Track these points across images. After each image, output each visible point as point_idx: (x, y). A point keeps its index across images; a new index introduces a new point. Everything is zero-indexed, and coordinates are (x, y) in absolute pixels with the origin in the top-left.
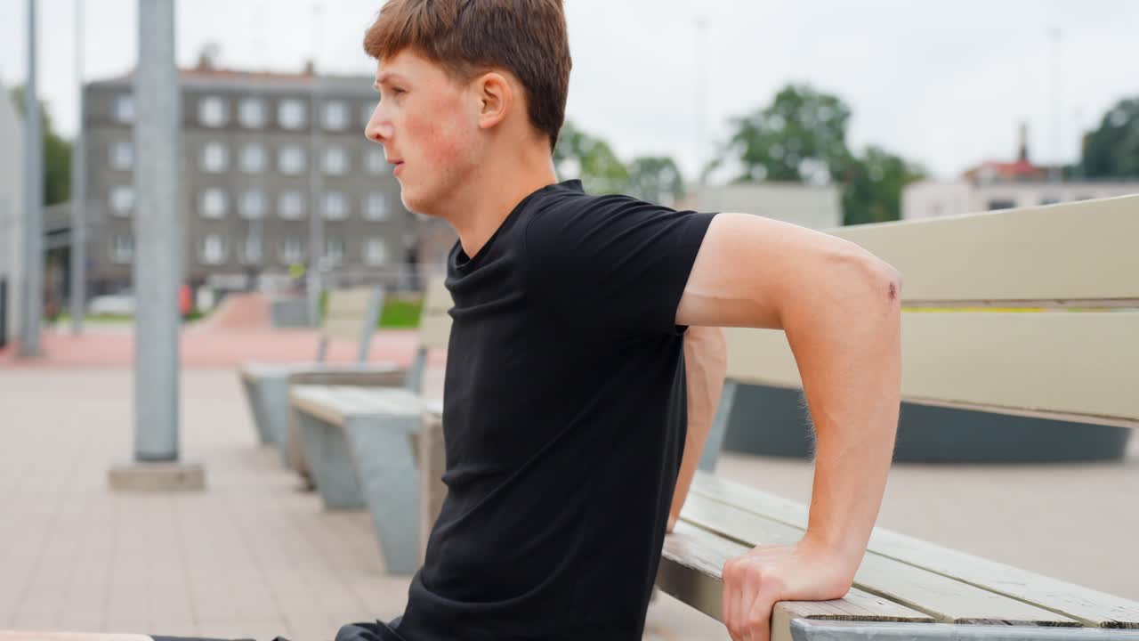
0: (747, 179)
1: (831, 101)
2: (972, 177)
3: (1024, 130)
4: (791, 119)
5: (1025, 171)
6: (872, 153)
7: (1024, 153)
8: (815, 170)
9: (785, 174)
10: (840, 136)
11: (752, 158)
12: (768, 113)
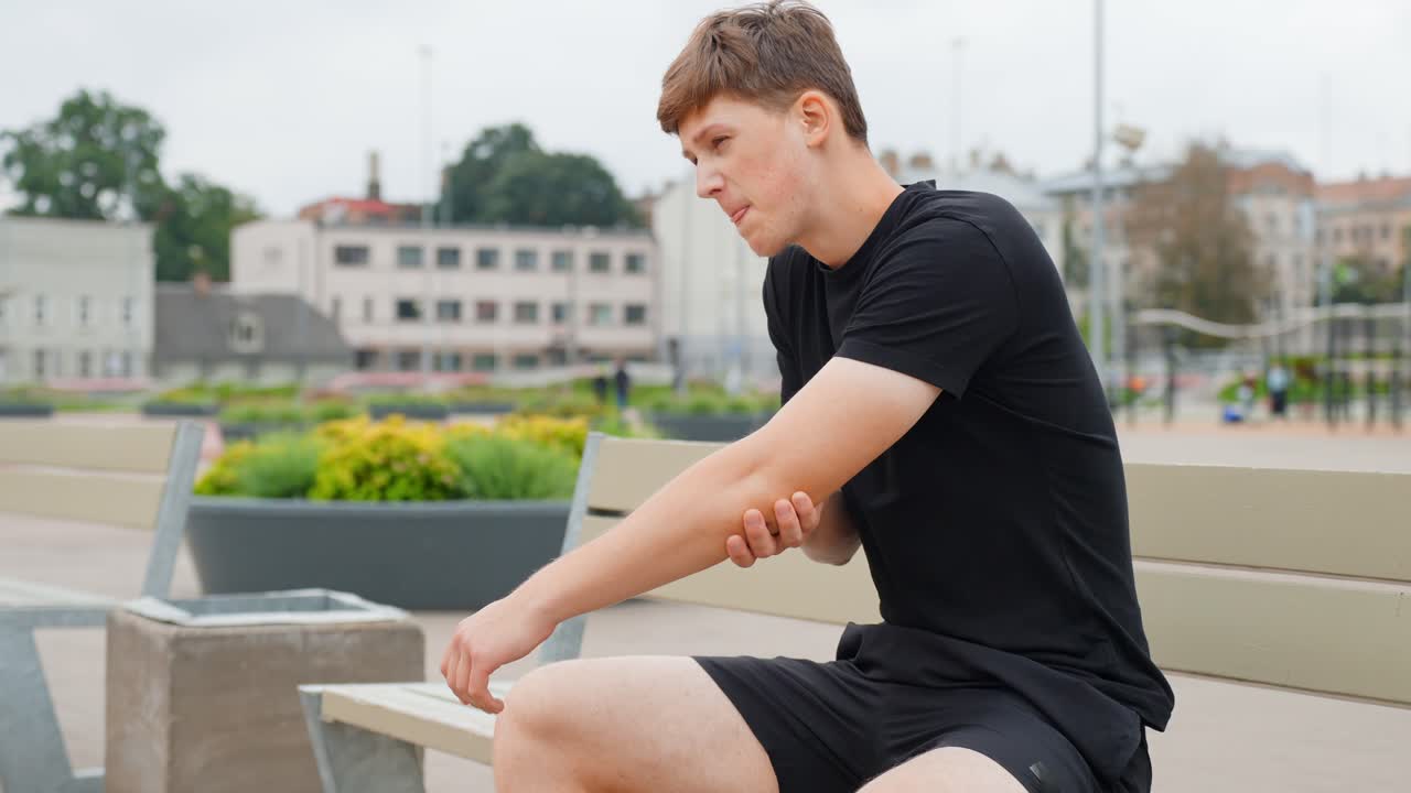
0: (27, 212)
1: (139, 116)
2: (314, 215)
3: (374, 160)
4: (84, 136)
5: (376, 210)
6: (190, 182)
7: (374, 188)
8: (118, 204)
9: (80, 210)
10: (150, 161)
11: (31, 186)
12: (54, 128)
